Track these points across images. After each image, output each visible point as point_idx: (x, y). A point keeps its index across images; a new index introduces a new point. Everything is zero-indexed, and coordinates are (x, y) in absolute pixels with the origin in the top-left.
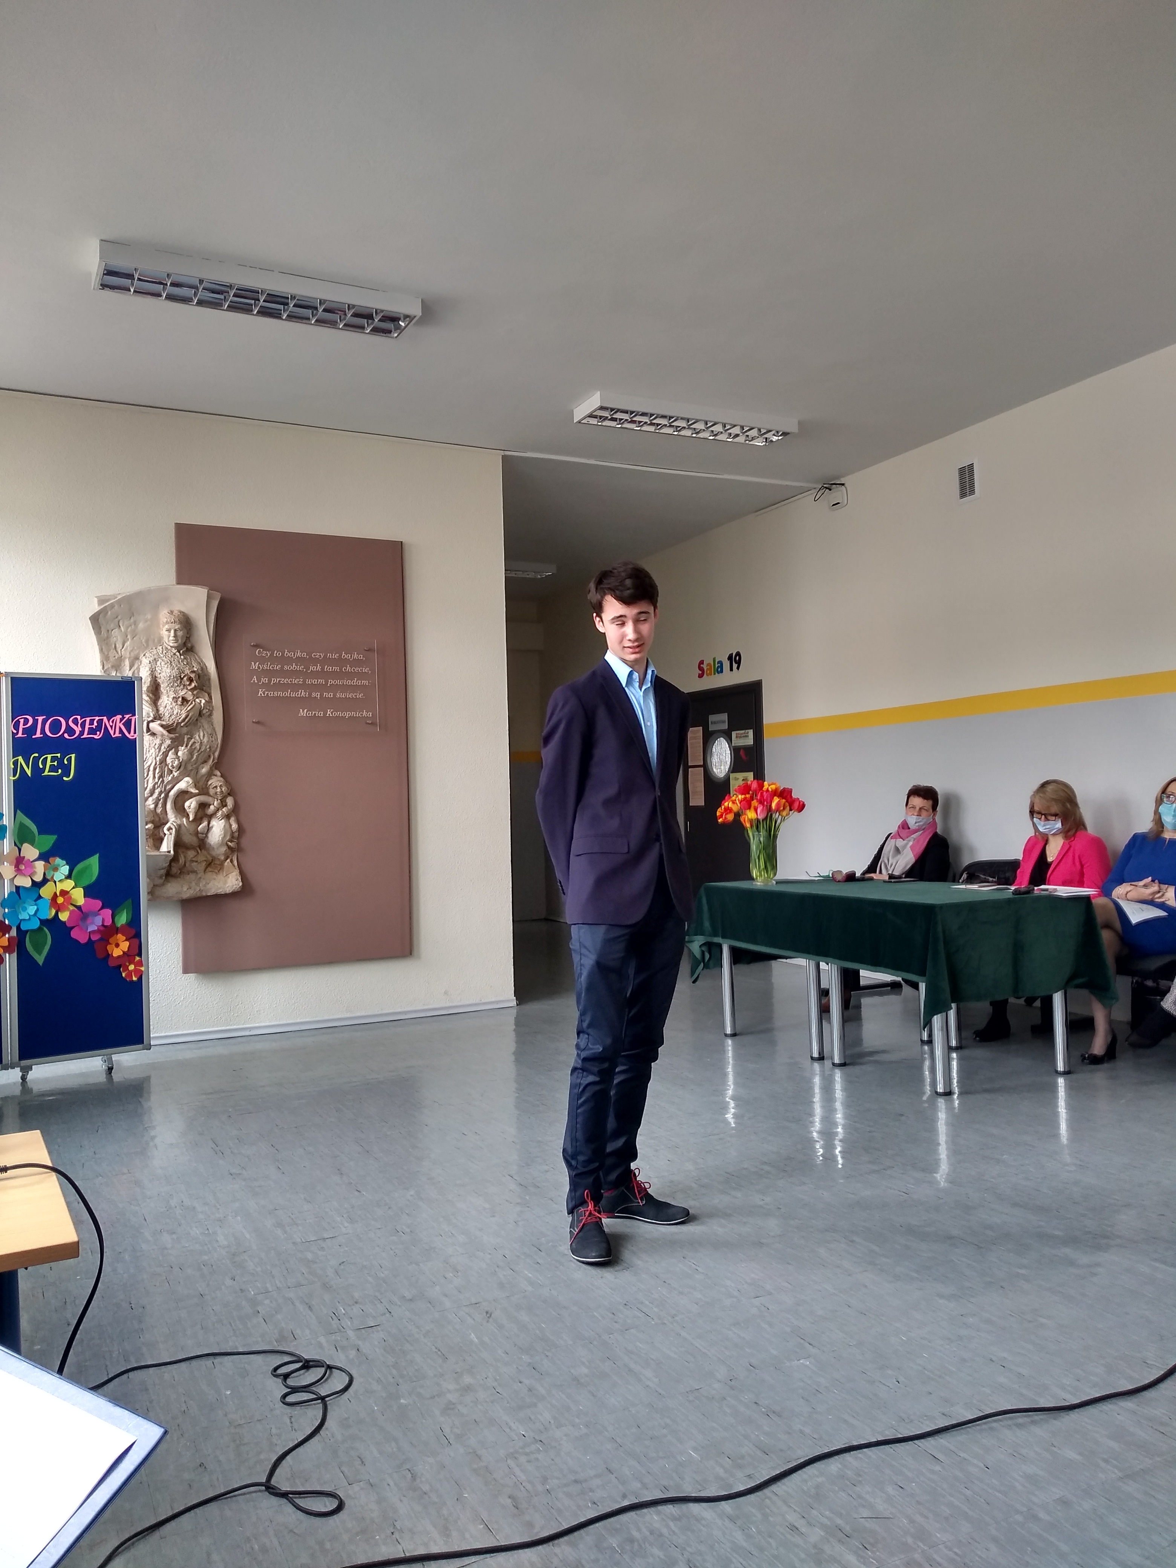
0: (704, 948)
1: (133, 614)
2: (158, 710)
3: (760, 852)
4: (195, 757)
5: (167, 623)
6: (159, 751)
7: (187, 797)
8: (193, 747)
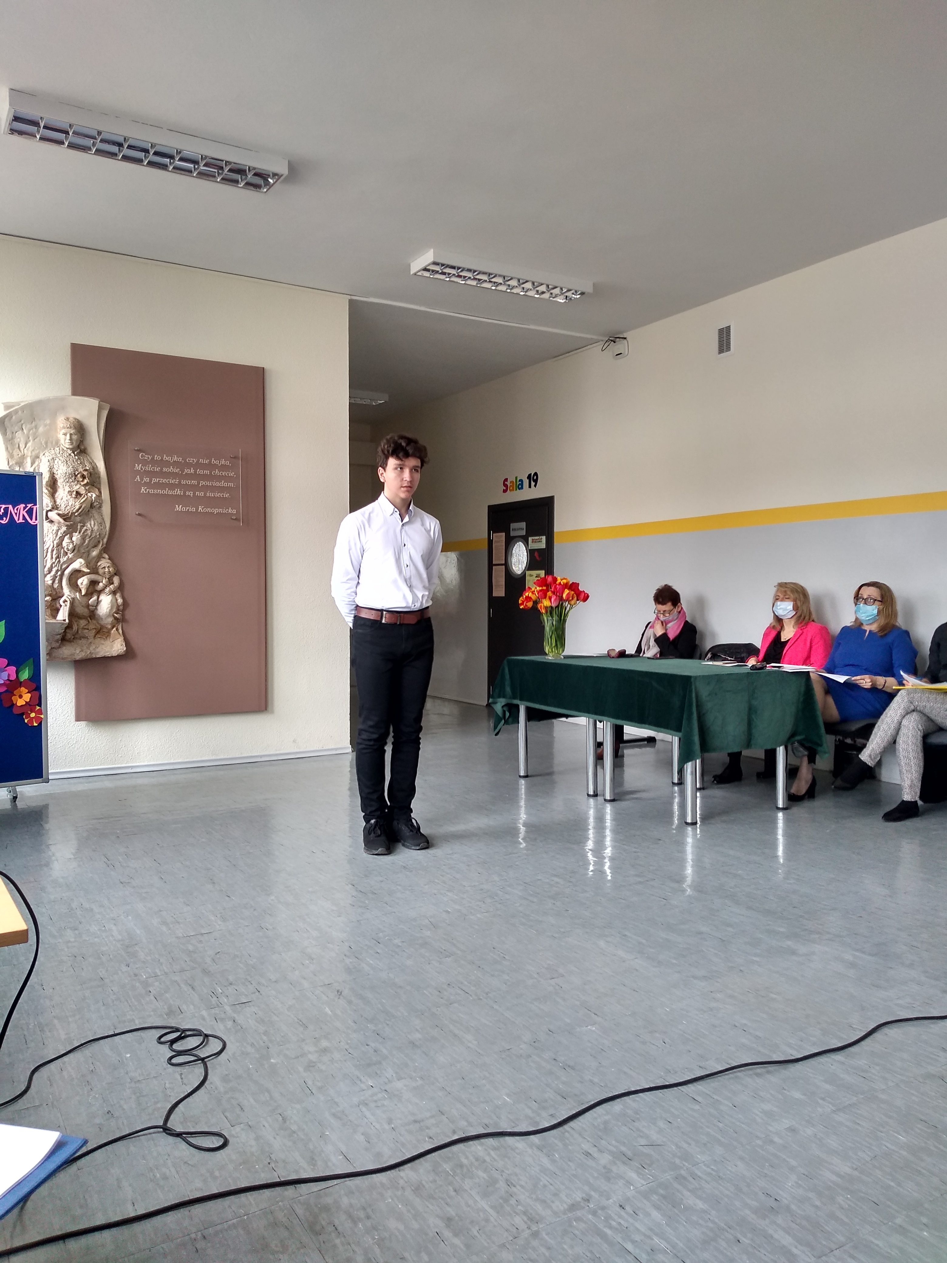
0: (505, 709)
1: (34, 419)
2: (55, 502)
3: (552, 633)
4: (87, 541)
5: (64, 428)
6: (56, 536)
7: (80, 575)
8: (86, 534)
